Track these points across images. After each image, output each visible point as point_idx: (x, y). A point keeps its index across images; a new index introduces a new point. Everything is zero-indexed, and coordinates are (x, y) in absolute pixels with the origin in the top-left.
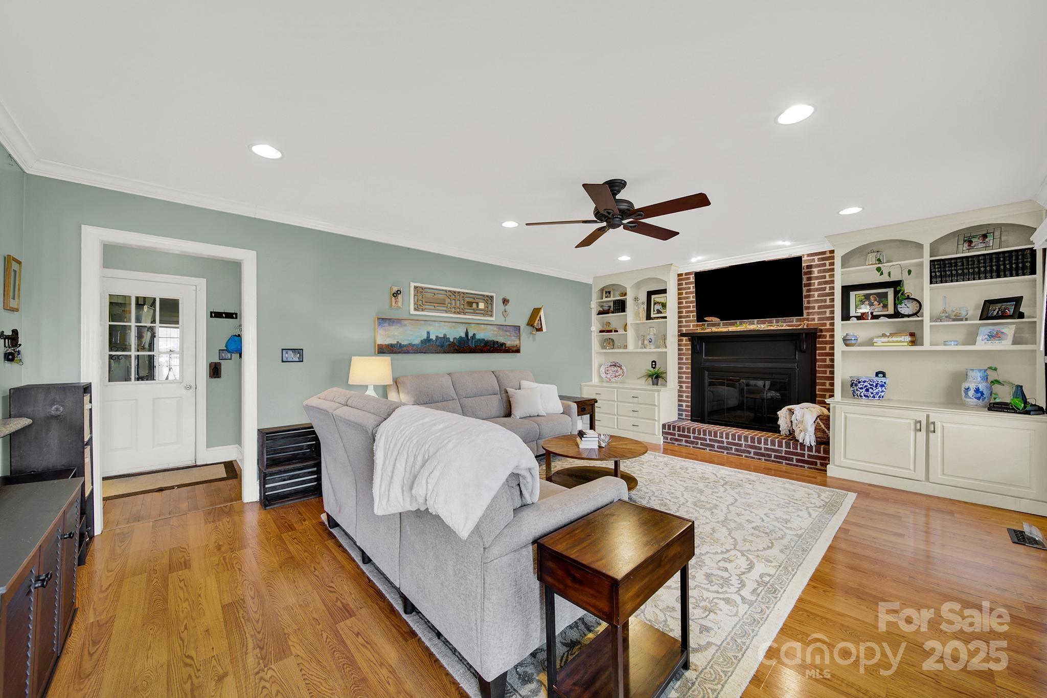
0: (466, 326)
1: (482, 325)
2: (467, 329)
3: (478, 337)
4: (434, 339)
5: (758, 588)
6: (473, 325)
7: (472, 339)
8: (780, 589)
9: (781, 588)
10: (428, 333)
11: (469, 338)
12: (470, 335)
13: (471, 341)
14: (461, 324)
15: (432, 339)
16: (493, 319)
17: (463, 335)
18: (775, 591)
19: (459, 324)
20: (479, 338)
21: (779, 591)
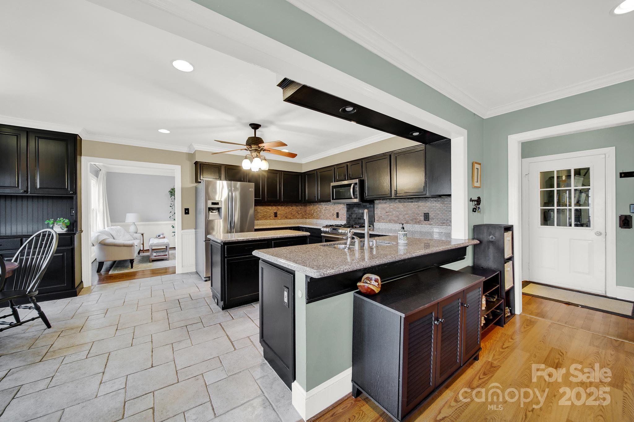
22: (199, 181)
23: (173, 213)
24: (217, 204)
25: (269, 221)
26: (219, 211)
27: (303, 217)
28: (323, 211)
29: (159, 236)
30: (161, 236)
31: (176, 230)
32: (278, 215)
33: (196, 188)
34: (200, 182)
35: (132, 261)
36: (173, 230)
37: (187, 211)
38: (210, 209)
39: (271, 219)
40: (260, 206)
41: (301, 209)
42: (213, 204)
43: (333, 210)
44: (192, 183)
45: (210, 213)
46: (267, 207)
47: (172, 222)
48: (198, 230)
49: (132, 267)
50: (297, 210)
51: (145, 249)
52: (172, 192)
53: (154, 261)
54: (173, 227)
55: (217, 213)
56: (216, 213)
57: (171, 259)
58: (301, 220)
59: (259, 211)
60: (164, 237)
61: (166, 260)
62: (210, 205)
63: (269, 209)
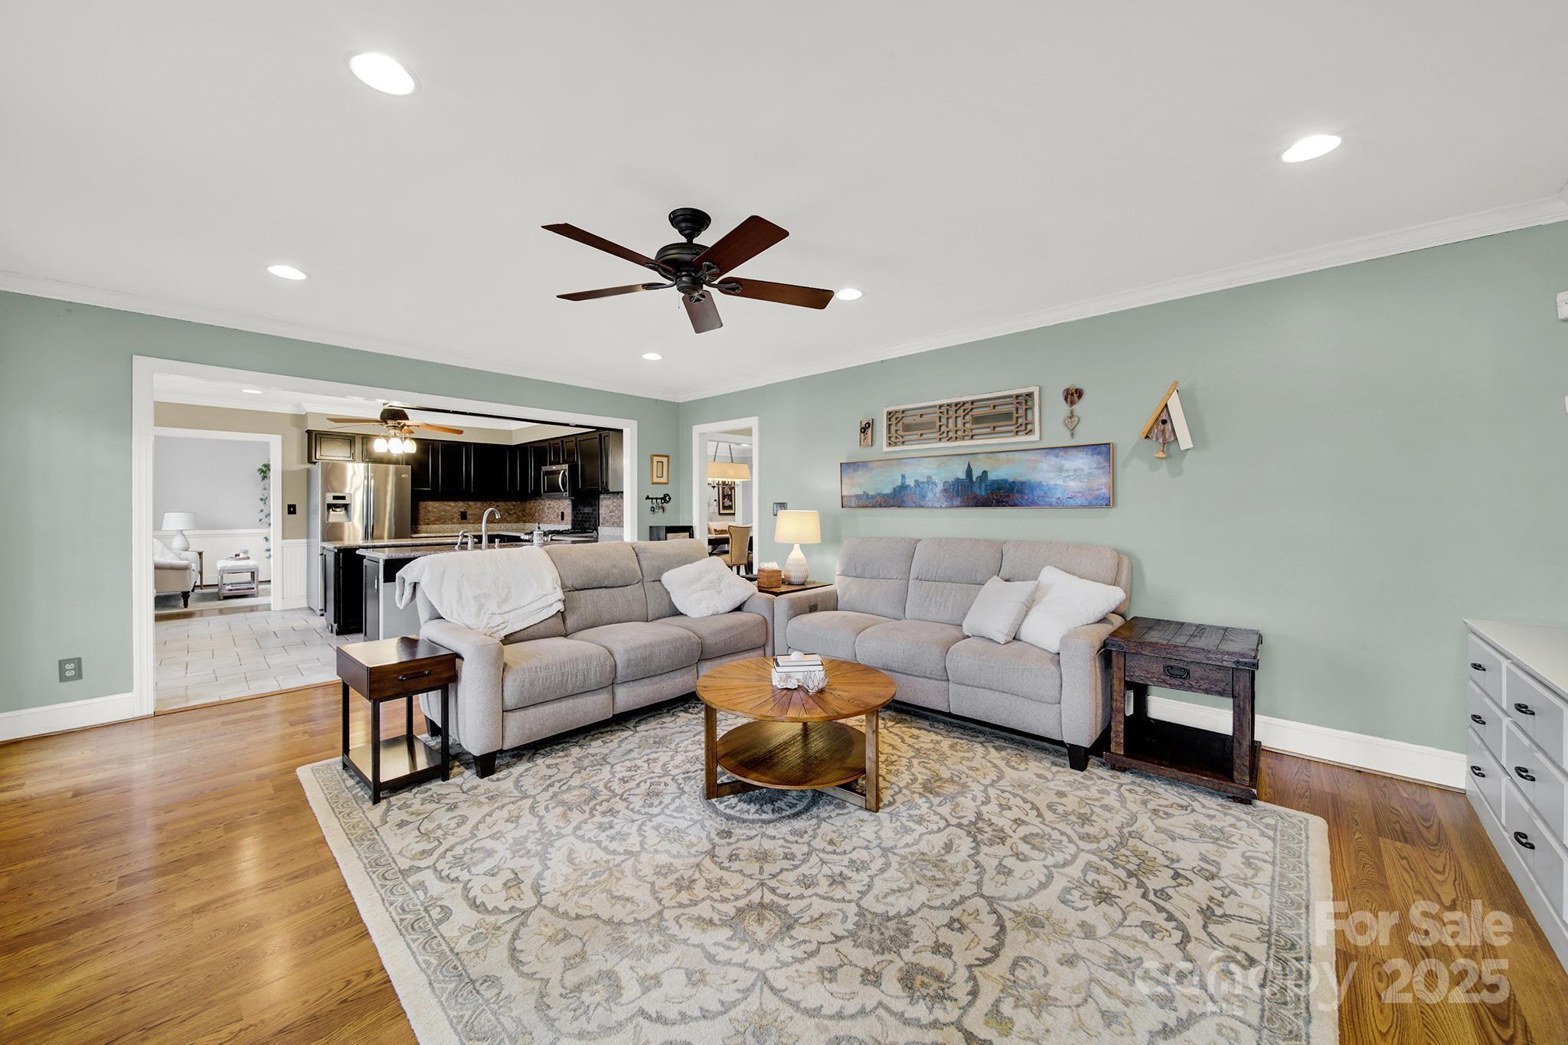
0: (966, 459)
1: (1003, 454)
2: (969, 465)
3: (992, 476)
4: (912, 485)
5: (426, 894)
6: (981, 456)
7: (981, 481)
8: (400, 917)
9: (402, 920)
10: (903, 477)
11: (974, 480)
12: (976, 473)
13: (977, 485)
14: (958, 458)
15: (907, 487)
16: (1035, 437)
17: (962, 476)
18: (404, 910)
19: (954, 458)
20: (995, 478)
21: (399, 914)
22: (314, 460)
23: (264, 514)
24: (343, 498)
25: (450, 526)
26: (346, 509)
27: (518, 520)
28: (546, 510)
29: (236, 556)
30: (241, 556)
31: (272, 545)
32: (469, 517)
33: (309, 471)
34: (315, 463)
35: (185, 596)
36: (266, 545)
37: (292, 509)
38: (330, 506)
39: (454, 523)
40: (432, 501)
41: (514, 506)
42: (335, 498)
43: (558, 508)
44: (302, 463)
45: (331, 512)
46: (446, 503)
47: (264, 531)
48: (312, 540)
49: (186, 606)
50: (506, 507)
51: (204, 584)
52: (265, 471)
53: (226, 598)
54: (267, 539)
55: (343, 512)
56: (341, 512)
57: (262, 596)
58: (515, 526)
59: (430, 509)
60: (248, 558)
61: (252, 596)
62: (331, 501)
63: (450, 506)
